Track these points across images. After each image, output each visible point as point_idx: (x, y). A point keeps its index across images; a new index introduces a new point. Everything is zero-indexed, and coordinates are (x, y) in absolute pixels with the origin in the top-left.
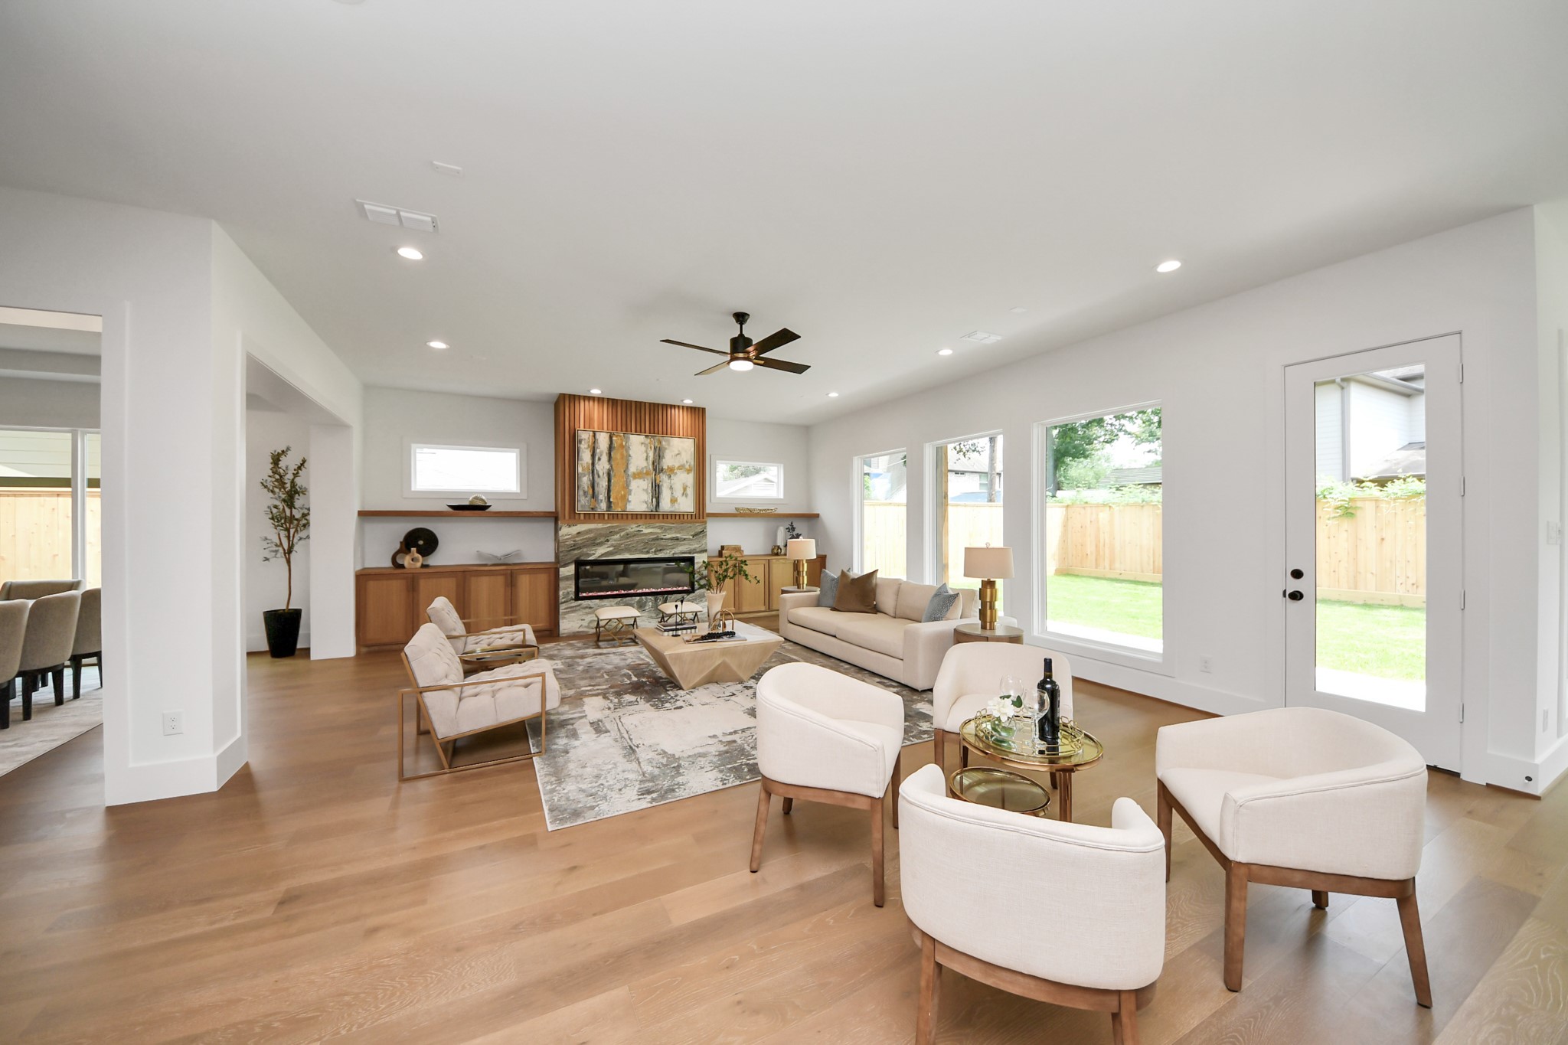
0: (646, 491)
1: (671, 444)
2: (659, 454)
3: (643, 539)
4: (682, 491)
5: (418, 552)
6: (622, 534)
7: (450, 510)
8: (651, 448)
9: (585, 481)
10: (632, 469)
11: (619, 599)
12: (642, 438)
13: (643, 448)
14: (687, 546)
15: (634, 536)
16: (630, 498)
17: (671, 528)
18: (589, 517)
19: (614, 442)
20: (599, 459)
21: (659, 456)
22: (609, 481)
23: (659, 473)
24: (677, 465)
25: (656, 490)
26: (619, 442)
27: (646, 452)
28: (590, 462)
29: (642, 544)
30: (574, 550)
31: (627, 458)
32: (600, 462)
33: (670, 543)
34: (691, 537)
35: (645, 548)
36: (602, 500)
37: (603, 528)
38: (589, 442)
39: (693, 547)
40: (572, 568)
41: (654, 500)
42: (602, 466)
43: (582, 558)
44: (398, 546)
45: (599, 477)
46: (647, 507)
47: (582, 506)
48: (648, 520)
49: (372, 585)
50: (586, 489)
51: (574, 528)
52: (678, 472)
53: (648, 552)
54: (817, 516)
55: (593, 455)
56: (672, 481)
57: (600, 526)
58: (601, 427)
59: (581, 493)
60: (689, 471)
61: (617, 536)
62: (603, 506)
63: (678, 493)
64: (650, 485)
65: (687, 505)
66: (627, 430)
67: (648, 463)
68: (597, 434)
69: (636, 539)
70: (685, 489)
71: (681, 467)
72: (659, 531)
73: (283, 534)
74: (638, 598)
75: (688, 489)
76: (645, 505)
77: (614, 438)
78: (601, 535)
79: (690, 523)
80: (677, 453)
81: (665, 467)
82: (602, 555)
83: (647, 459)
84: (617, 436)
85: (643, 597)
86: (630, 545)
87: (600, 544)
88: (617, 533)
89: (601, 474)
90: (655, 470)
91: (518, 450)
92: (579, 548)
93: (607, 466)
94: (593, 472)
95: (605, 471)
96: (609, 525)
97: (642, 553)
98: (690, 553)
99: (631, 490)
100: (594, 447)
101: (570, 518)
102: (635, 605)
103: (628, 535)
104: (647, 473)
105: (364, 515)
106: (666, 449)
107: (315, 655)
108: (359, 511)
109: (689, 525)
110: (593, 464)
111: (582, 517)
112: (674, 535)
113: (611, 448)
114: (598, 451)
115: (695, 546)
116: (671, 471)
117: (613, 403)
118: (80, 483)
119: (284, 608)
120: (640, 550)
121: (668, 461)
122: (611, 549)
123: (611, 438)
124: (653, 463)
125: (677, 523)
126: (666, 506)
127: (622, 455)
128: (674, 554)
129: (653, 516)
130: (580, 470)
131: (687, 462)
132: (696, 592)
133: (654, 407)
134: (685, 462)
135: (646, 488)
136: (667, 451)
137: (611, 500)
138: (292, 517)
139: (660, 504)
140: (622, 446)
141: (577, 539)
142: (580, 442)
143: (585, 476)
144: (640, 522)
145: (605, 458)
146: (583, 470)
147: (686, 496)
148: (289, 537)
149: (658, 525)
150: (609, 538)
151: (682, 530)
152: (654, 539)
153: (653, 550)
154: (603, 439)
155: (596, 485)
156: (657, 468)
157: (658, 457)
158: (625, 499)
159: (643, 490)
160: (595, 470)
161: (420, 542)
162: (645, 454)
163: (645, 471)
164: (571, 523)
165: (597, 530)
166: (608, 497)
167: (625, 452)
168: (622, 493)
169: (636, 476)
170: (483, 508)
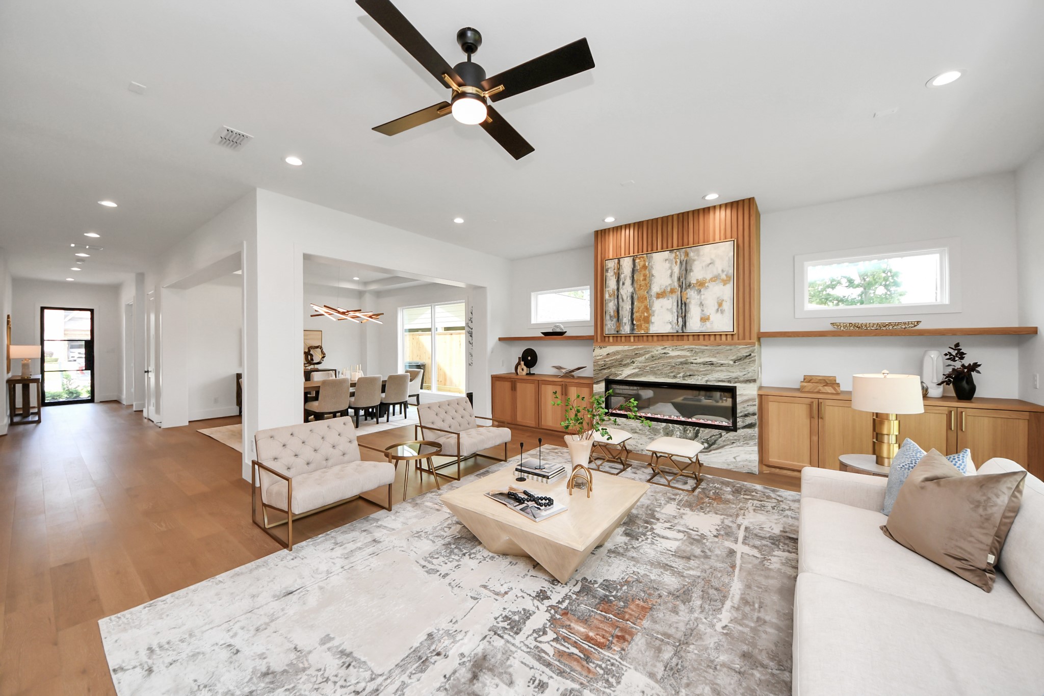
0: (670, 310)
1: (701, 253)
2: (686, 268)
3: (670, 363)
4: (716, 307)
6: (647, 356)
7: (542, 335)
8: (676, 263)
9: (611, 307)
10: (655, 289)
12: (666, 254)
13: (667, 265)
14: (725, 374)
15: (659, 359)
16: (653, 319)
17: (703, 352)
18: (618, 337)
19: (637, 264)
20: (623, 284)
21: (686, 270)
22: (633, 303)
23: (686, 289)
24: (709, 277)
25: (683, 308)
26: (642, 263)
27: (671, 268)
28: (616, 288)
29: (669, 368)
30: (604, 369)
31: (648, 280)
32: (624, 287)
33: (702, 368)
34: (732, 363)
35: (672, 372)
36: (625, 324)
37: (628, 350)
38: (615, 269)
39: (734, 375)
40: (602, 387)
41: (680, 320)
42: (627, 290)
43: (611, 378)
44: (518, 361)
45: (623, 301)
46: (672, 328)
47: (608, 330)
48: (676, 343)
49: (498, 385)
50: (612, 314)
51: (604, 349)
52: (711, 285)
53: (675, 377)
54: (1034, 331)
55: (618, 281)
56: (703, 296)
57: (626, 348)
58: (627, 253)
59: (608, 317)
60: (725, 282)
61: (642, 359)
62: (627, 329)
63: (711, 310)
64: (675, 304)
65: (723, 323)
66: (653, 249)
67: (672, 280)
68: (621, 260)
69: (663, 362)
70: (720, 304)
71: (715, 279)
72: (688, 354)
74: (664, 424)
75: (724, 303)
76: (670, 326)
77: (637, 261)
78: (627, 357)
79: (730, 345)
80: (709, 262)
81: (693, 281)
82: (628, 376)
83: (671, 276)
84: (640, 258)
85: (670, 425)
86: (655, 367)
87: (626, 365)
88: (641, 355)
89: (625, 298)
90: (681, 286)
92: (609, 368)
93: (631, 290)
94: (618, 297)
95: (629, 294)
96: (635, 347)
97: (669, 377)
98: (730, 382)
99: (654, 312)
100: (619, 273)
101: (601, 341)
102: (661, 431)
103: (653, 357)
104: (672, 291)
105: (502, 340)
106: (694, 260)
109: (728, 348)
110: (618, 289)
111: (611, 340)
112: (708, 360)
113: (633, 271)
114: (622, 276)
115: (736, 372)
116: (701, 284)
118: (433, 329)
120: (666, 374)
121: (696, 275)
122: (637, 370)
123: (634, 261)
124: (679, 279)
125: (711, 345)
126: (694, 325)
127: (645, 276)
128: (707, 381)
129: (680, 336)
130: (607, 296)
131: (723, 271)
132: (740, 432)
133: (683, 217)
134: (720, 272)
135: (670, 307)
136: (696, 263)
137: (635, 322)
139: (687, 324)
140: (645, 267)
141: (607, 360)
142: (607, 271)
143: (611, 301)
144: (667, 344)
145: (628, 282)
146: (610, 296)
147: (722, 312)
149: (686, 347)
150: (634, 360)
151: (718, 353)
152: (682, 363)
153: (681, 375)
154: (627, 264)
155: (620, 309)
156: (684, 284)
157: (684, 272)
158: (647, 320)
159: (668, 309)
160: (620, 295)
161: (529, 358)
162: (669, 271)
163: (669, 289)
164: (602, 344)
165: (624, 351)
166: (632, 320)
167: (647, 272)
168: (646, 314)
169: (659, 296)
170: (561, 334)
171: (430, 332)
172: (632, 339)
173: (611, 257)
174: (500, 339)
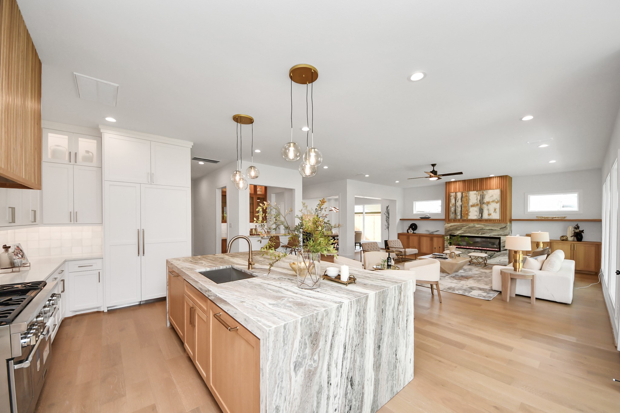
0: (477, 211)
1: (488, 192)
2: (482, 197)
3: (476, 229)
4: (494, 210)
5: (412, 229)
6: (467, 227)
7: (420, 218)
8: (479, 195)
9: (453, 209)
10: (471, 204)
11: (466, 250)
12: (475, 192)
13: (475, 196)
14: (497, 233)
15: (472, 228)
16: (470, 214)
17: (489, 225)
18: (455, 220)
19: (463, 195)
20: (458, 201)
21: (483, 198)
22: (461, 208)
23: (483, 204)
24: (491, 200)
25: (481, 211)
26: (465, 195)
27: (477, 197)
29: (475, 231)
30: (449, 231)
31: (468, 200)
32: (458, 202)
33: (488, 231)
34: (499, 229)
35: (477, 232)
36: (458, 215)
37: (459, 225)
38: (454, 196)
39: (500, 233)
40: (449, 237)
41: (480, 215)
42: (459, 203)
43: (452, 234)
44: (408, 228)
45: (457, 207)
46: (477, 217)
47: (452, 217)
48: (478, 222)
49: (401, 236)
50: (453, 211)
51: (449, 224)
52: (492, 203)
53: (478, 234)
54: (601, 221)
55: (455, 200)
56: (489, 207)
57: (458, 224)
58: (459, 190)
59: (451, 213)
60: (497, 203)
61: (465, 228)
62: (459, 217)
63: (492, 211)
64: (478, 209)
65: (496, 216)
66: (470, 190)
67: (477, 201)
68: (457, 193)
69: (473, 229)
70: (495, 210)
71: (493, 201)
72: (483, 226)
75: (497, 210)
76: (476, 217)
77: (463, 194)
78: (459, 227)
79: (499, 223)
80: (491, 195)
81: (485, 202)
82: (459, 234)
83: (477, 199)
84: (464, 193)
86: (470, 231)
87: (459, 230)
88: (465, 226)
89: (458, 206)
90: (481, 203)
91: (441, 200)
92: (451, 231)
93: (461, 203)
95: (460, 205)
96: (462, 224)
97: (476, 234)
98: (498, 236)
99: (470, 211)
100: (456, 197)
103: (469, 227)
104: (477, 205)
106: (486, 195)
109: (498, 224)
110: (455, 203)
111: (452, 221)
112: (490, 228)
113: (462, 197)
114: (457, 199)
115: (501, 232)
116: (488, 203)
117: (464, 181)
120: (474, 233)
121: (486, 199)
122: (463, 232)
123: (462, 194)
124: (480, 201)
125: (492, 223)
126: (485, 216)
127: (466, 199)
128: (490, 235)
129: (480, 220)
130: (451, 205)
131: (496, 199)
132: (502, 252)
133: (482, 180)
134: (495, 199)
135: (476, 210)
136: (486, 196)
137: (462, 215)
139: (483, 216)
140: (466, 196)
141: (450, 228)
142: (451, 196)
143: (452, 207)
144: (475, 223)
145: (460, 201)
146: (452, 205)
147: (496, 212)
149: (482, 224)
150: (462, 228)
151: (494, 226)
152: (481, 229)
153: (480, 233)
154: (459, 195)
155: (456, 210)
156: (482, 202)
157: (482, 198)
158: (467, 214)
159: (475, 211)
160: (456, 206)
161: (414, 227)
162: (476, 198)
163: (476, 204)
164: (449, 222)
165: (457, 225)
166: (461, 214)
167: (467, 198)
168: (467, 212)
169: (472, 206)
170: (428, 218)
171: (363, 214)
172: (461, 221)
173: (452, 192)
174: (400, 219)
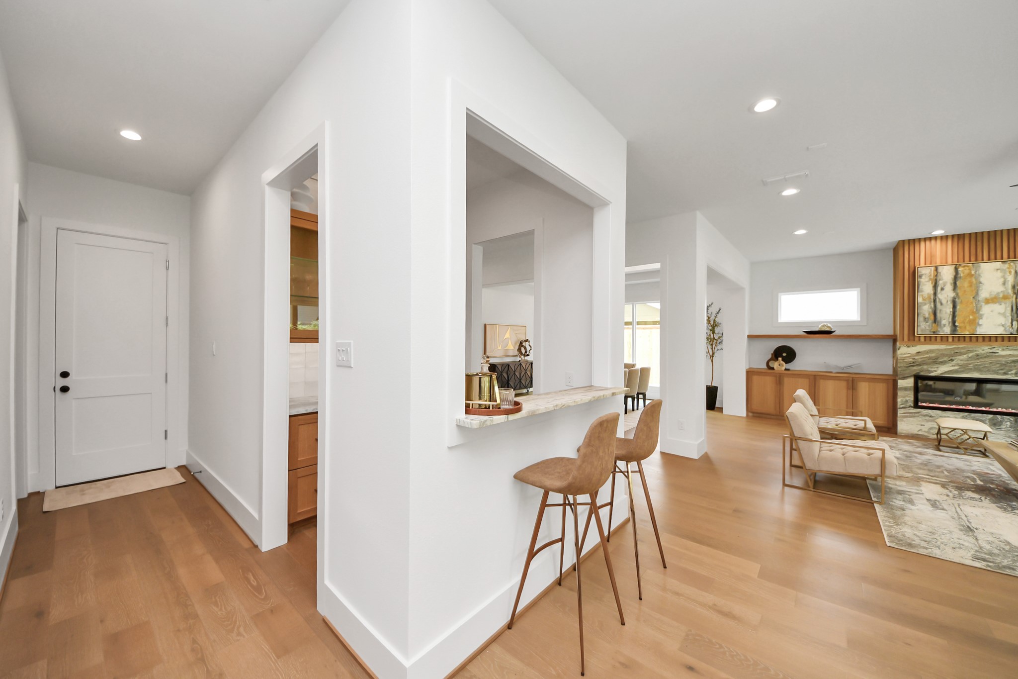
0: (1004, 315)
3: (999, 361)
5: (783, 360)
6: (970, 355)
7: (804, 334)
8: (1010, 272)
9: (926, 310)
10: (984, 294)
11: (966, 414)
12: (998, 265)
13: (999, 274)
15: (985, 357)
16: (981, 322)
18: (933, 338)
19: (960, 272)
20: (942, 289)
22: (954, 307)
26: (967, 271)
27: (1004, 277)
28: (932, 292)
29: (998, 366)
30: (914, 366)
31: (976, 287)
32: (943, 292)
35: (1001, 369)
36: (945, 325)
37: (945, 349)
38: (931, 275)
40: (910, 382)
41: (1014, 323)
42: (946, 295)
43: (922, 374)
44: (770, 356)
45: (941, 304)
46: (1005, 330)
47: (922, 330)
48: (1007, 343)
49: (755, 378)
50: (927, 316)
51: (914, 348)
53: (1005, 374)
55: (935, 286)
57: (943, 347)
58: (944, 261)
59: (921, 319)
61: (965, 356)
62: (947, 330)
64: (1009, 309)
66: (978, 260)
67: (1005, 288)
68: (940, 269)
69: (989, 360)
73: (710, 347)
74: (991, 416)
76: (1001, 329)
77: (960, 269)
78: (943, 355)
82: (945, 373)
83: (1004, 284)
84: (965, 267)
85: (999, 417)
86: (980, 365)
87: (942, 363)
88: (962, 354)
89: (944, 302)
90: (1016, 293)
91: (859, 289)
92: (919, 365)
93: (952, 294)
94: (935, 301)
95: (950, 299)
96: (954, 346)
97: (998, 374)
99: (982, 315)
100: (936, 280)
101: (909, 340)
102: (987, 422)
103: (978, 355)
104: (1005, 298)
105: (749, 337)
107: (725, 411)
108: (748, 336)
110: (935, 294)
111: (922, 339)
113: (956, 278)
114: (941, 282)
117: (960, 237)
118: (635, 323)
119: (710, 385)
120: (993, 371)
122: (956, 368)
123: (956, 269)
124: (1014, 287)
127: (971, 283)
129: (1012, 338)
130: (920, 300)
135: (1002, 311)
137: (957, 325)
138: (714, 338)
140: (970, 275)
141: (917, 357)
142: (920, 277)
143: (925, 304)
144: (995, 344)
145: (949, 288)
146: (924, 299)
148: (712, 349)
150: (953, 358)
152: (1014, 361)
153: (1013, 372)
154: (947, 273)
155: (938, 312)
158: (974, 323)
159: (999, 314)
160: (937, 300)
161: (785, 354)
162: (1002, 280)
163: (1001, 295)
164: (910, 344)
165: (939, 350)
166: (954, 322)
167: (974, 280)
168: (971, 317)
169: (988, 301)
170: (829, 333)
172: (950, 340)
173: (923, 265)
